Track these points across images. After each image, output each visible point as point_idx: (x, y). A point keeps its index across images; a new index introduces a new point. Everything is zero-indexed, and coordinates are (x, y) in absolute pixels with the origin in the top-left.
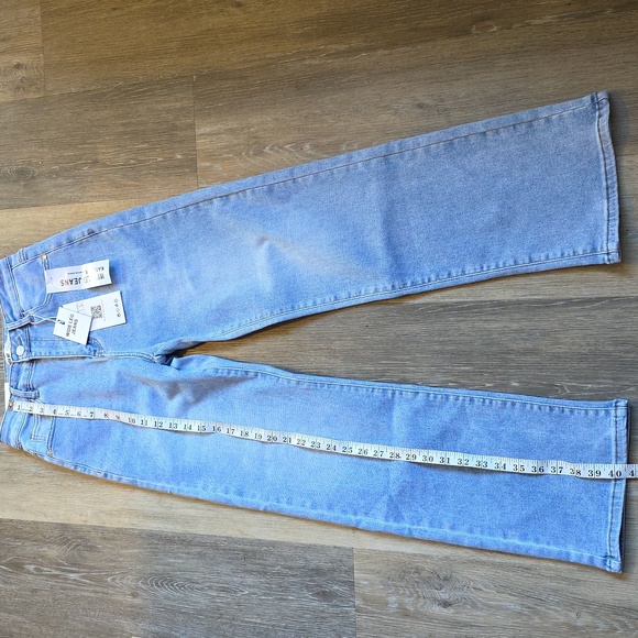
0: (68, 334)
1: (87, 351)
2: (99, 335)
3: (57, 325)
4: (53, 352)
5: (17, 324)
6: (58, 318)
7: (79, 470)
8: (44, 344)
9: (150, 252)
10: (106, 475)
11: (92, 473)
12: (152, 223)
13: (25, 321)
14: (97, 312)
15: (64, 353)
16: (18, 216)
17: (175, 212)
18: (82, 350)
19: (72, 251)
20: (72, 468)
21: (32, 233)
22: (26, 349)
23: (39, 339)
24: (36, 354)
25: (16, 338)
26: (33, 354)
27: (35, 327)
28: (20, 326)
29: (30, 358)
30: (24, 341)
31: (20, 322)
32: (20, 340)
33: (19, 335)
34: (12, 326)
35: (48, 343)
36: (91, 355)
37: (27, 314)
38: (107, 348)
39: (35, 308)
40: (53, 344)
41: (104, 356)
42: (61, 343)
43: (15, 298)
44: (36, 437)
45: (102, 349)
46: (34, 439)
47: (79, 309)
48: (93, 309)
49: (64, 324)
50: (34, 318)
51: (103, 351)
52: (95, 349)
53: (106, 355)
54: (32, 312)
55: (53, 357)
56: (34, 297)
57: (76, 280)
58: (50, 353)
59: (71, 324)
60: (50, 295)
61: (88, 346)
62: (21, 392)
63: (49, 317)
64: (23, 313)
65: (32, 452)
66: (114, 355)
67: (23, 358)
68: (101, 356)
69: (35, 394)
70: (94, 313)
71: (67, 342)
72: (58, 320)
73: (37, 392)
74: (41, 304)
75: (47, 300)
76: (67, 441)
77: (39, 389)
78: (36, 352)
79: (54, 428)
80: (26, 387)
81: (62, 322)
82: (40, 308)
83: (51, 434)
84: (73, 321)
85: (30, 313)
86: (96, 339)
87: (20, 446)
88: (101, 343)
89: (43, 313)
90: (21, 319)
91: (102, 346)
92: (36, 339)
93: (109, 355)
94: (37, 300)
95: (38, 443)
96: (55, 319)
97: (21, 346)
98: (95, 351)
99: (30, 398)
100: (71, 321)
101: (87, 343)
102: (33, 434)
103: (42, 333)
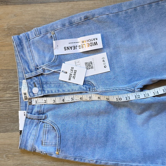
0: (70, 79)
1: (85, 89)
2: (91, 79)
3: (62, 74)
4: (61, 90)
5: (34, 74)
6: (62, 69)
7: (77, 160)
9: (127, 30)
10: (96, 162)
11: (87, 161)
12: (126, 13)
13: (40, 71)
14: (89, 66)
15: (69, 90)
16: (29, 9)
17: (143, 7)
18: (81, 88)
19: (71, 30)
20: (73, 159)
21: (40, 19)
22: (40, 89)
23: (49, 83)
24: (48, 92)
25: (32, 83)
26: (46, 92)
27: (45, 75)
28: (35, 75)
29: (44, 94)
30: (38, 84)
31: (36, 72)
32: (35, 84)
33: (34, 81)
34: (30, 75)
35: (55, 85)
36: (87, 90)
37: (40, 68)
38: (98, 86)
39: (47, 64)
40: (59, 85)
41: (96, 91)
42: (65, 85)
43: (32, 58)
44: (46, 144)
45: (95, 87)
46: (45, 144)
47: (77, 64)
48: (86, 64)
49: (66, 73)
50: (46, 70)
51: (95, 88)
52: (89, 87)
53: (98, 90)
54: (44, 66)
55: (61, 93)
56: (45, 57)
57: (74, 47)
58: (58, 91)
59: (71, 73)
60: (57, 56)
61: (85, 86)
62: (35, 116)
63: (57, 69)
64: (37, 67)
65: (44, 152)
66: (104, 90)
67: (38, 95)
68: (95, 91)
69: (45, 116)
70: (87, 66)
71: (69, 84)
72: (62, 71)
73: (46, 115)
74: (50, 61)
75: (55, 59)
76: (70, 143)
77: (47, 113)
78: (48, 91)
79: (60, 137)
80: (39, 113)
81: (65, 72)
82: (50, 64)
83: (59, 140)
84: (73, 71)
85: (43, 67)
86: (89, 81)
87: (34, 150)
88: (93, 84)
89: (52, 67)
90: (36, 71)
91: (95, 85)
92: (46, 83)
93: (101, 90)
94: (47, 59)
95: (48, 147)
96: (60, 70)
97: (36, 88)
98: (89, 88)
99: (40, 119)
100: (72, 71)
101: (83, 84)
102: (44, 141)
103: (51, 79)
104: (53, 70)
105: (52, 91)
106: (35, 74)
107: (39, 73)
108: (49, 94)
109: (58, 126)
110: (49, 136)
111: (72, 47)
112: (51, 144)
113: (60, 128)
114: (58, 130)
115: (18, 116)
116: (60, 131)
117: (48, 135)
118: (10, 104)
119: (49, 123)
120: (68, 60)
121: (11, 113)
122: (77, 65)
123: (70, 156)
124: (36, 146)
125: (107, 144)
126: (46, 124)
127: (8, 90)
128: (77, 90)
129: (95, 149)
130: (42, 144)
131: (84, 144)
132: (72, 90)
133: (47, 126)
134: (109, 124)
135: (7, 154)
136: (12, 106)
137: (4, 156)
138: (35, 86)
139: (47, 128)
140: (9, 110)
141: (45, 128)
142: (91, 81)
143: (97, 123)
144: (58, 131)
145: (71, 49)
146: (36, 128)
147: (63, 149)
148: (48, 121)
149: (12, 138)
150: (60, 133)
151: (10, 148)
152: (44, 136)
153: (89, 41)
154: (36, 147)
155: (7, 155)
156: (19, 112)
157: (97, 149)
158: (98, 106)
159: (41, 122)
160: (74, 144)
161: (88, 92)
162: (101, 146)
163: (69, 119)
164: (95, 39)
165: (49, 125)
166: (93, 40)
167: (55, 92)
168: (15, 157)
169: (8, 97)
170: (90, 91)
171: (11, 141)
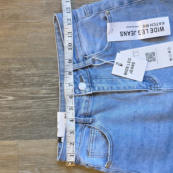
0: (126, 74)
1: (145, 86)
2: (153, 74)
3: (115, 66)
4: (114, 87)
5: (81, 65)
6: (116, 61)
8: (104, 81)
13: (89, 62)
14: (151, 57)
15: (125, 88)
18: (140, 86)
19: (131, 10)
22: (88, 85)
23: (99, 77)
24: (99, 89)
25: (78, 77)
26: (97, 89)
27: (95, 68)
28: (83, 67)
29: (93, 92)
30: (86, 78)
31: (84, 63)
32: (82, 78)
33: (81, 74)
34: (77, 66)
35: (107, 80)
36: (147, 88)
37: (90, 58)
38: (162, 84)
39: (98, 53)
40: (112, 81)
41: (160, 90)
42: (120, 80)
43: (79, 44)
44: (93, 154)
45: (157, 84)
46: (91, 155)
47: (135, 54)
48: (147, 54)
49: (122, 66)
50: (96, 60)
51: (158, 86)
52: (150, 84)
53: (162, 89)
54: (95, 56)
55: (115, 91)
56: (95, 44)
57: (132, 32)
58: (111, 88)
59: (128, 66)
60: (110, 43)
61: (145, 83)
62: (81, 119)
63: (109, 60)
64: (86, 57)
65: (91, 166)
66: (170, 88)
67: (85, 92)
68: (157, 90)
69: (93, 120)
70: (148, 58)
71: (125, 79)
72: (117, 63)
73: (94, 118)
74: (102, 50)
75: (108, 47)
76: (123, 155)
77: (95, 115)
78: (98, 87)
79: (113, 146)
80: (85, 115)
81: (120, 64)
82: (102, 53)
83: (111, 151)
84: (131, 64)
85: (93, 56)
86: (150, 77)
87: (78, 161)
88: (156, 80)
89: (104, 57)
90: (84, 61)
91: (157, 82)
92: (96, 77)
93: (166, 89)
94: (98, 46)
95: (95, 158)
96: (114, 62)
97: (83, 83)
98: (150, 86)
99: (86, 123)
100: (129, 64)
101: (143, 81)
102: (90, 151)
103: (102, 72)
104: (105, 61)
105: (103, 88)
106: (83, 65)
107: (88, 64)
108: (100, 91)
109: (110, 132)
110: (97, 145)
111: (130, 32)
112: (99, 154)
113: (112, 135)
114: (110, 137)
115: (56, 119)
116: (112, 140)
117: (95, 144)
118: (47, 103)
119: (98, 128)
120: (124, 49)
121: (48, 114)
122: (135, 56)
123: (123, 170)
124: (81, 157)
125: (168, 155)
126: (93, 130)
127: (44, 85)
128: (135, 88)
129: (153, 162)
130: (88, 155)
131: (140, 155)
132: (130, 87)
133: (95, 132)
134: (172, 132)
135: (40, 166)
136: (49, 105)
137: (37, 170)
138: (82, 81)
139: (95, 135)
140: (45, 110)
141: (92, 134)
142: (152, 76)
143: (157, 130)
144: (110, 139)
145: (129, 35)
146: (80, 134)
147: (115, 162)
148: (96, 125)
149: (48, 146)
150: (112, 142)
151: (44, 160)
152: (91, 144)
153: (153, 25)
154: (81, 159)
155: (39, 168)
156: (58, 113)
157: (155, 162)
158: (161, 108)
159: (87, 126)
160: (128, 156)
161: (149, 90)
162: (160, 158)
163: (122, 124)
164: (162, 23)
165: (98, 131)
166: (158, 24)
167: (108, 89)
168: (50, 171)
169: (44, 93)
170: (151, 90)
171: (45, 150)
